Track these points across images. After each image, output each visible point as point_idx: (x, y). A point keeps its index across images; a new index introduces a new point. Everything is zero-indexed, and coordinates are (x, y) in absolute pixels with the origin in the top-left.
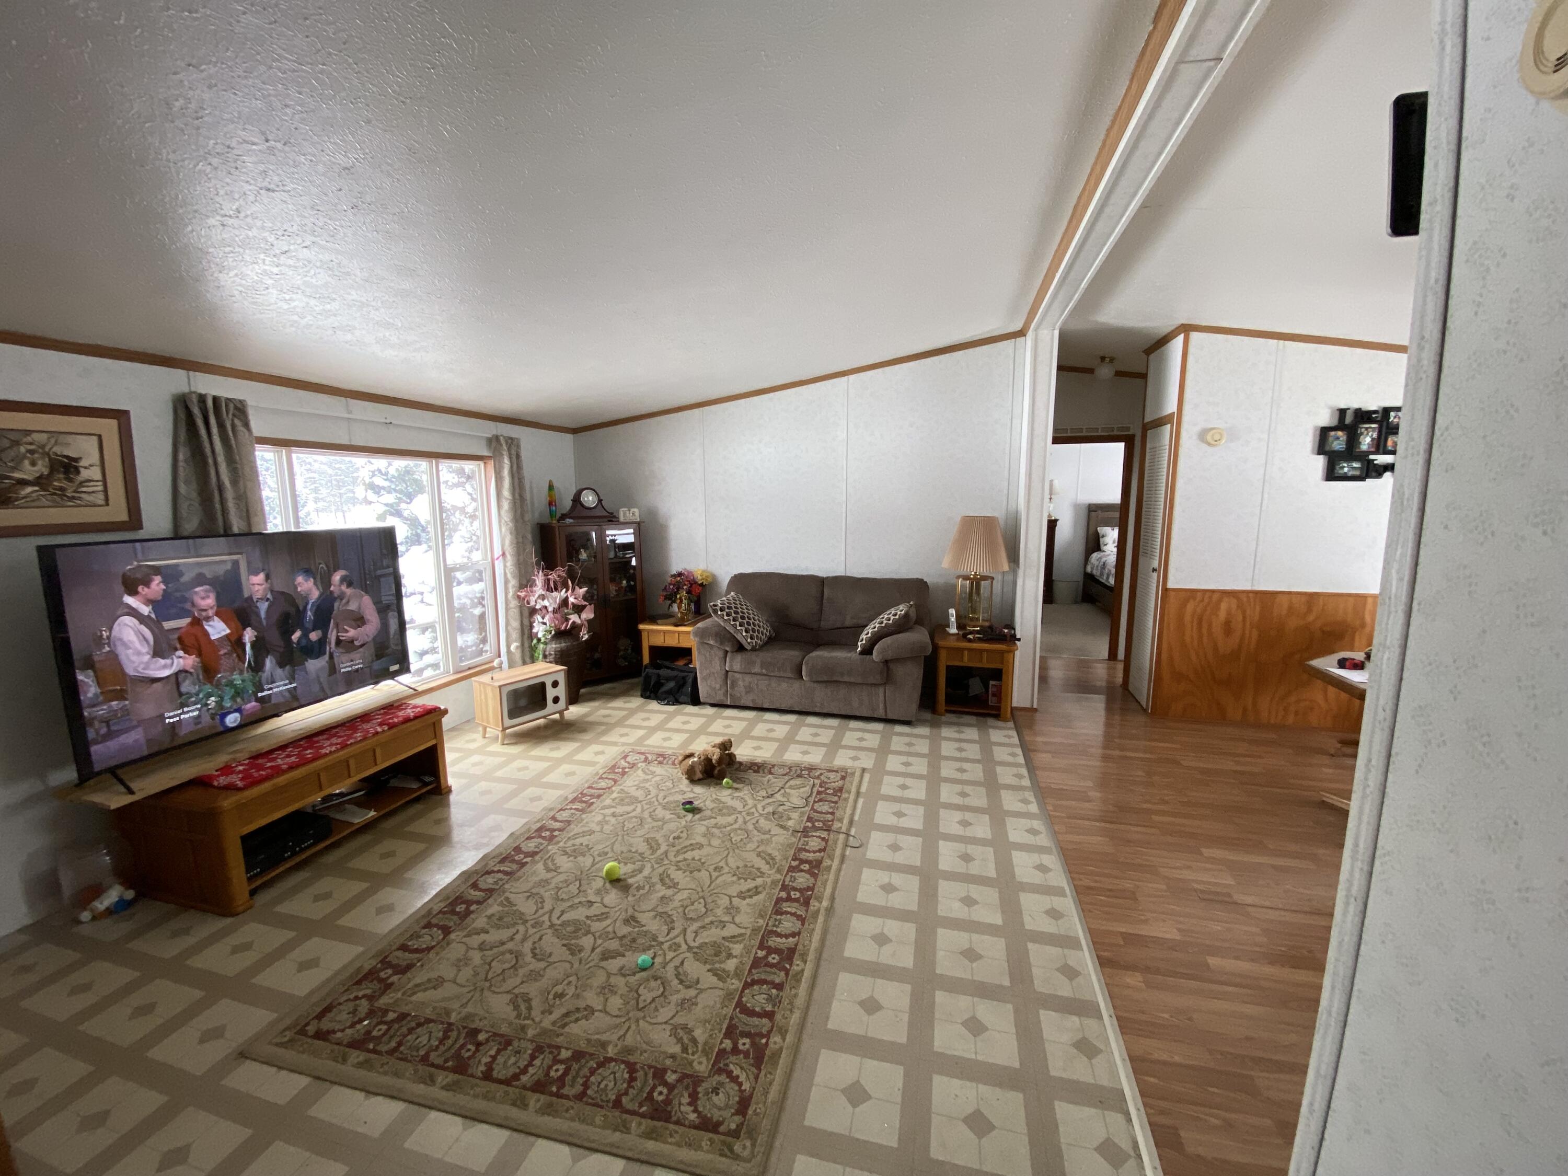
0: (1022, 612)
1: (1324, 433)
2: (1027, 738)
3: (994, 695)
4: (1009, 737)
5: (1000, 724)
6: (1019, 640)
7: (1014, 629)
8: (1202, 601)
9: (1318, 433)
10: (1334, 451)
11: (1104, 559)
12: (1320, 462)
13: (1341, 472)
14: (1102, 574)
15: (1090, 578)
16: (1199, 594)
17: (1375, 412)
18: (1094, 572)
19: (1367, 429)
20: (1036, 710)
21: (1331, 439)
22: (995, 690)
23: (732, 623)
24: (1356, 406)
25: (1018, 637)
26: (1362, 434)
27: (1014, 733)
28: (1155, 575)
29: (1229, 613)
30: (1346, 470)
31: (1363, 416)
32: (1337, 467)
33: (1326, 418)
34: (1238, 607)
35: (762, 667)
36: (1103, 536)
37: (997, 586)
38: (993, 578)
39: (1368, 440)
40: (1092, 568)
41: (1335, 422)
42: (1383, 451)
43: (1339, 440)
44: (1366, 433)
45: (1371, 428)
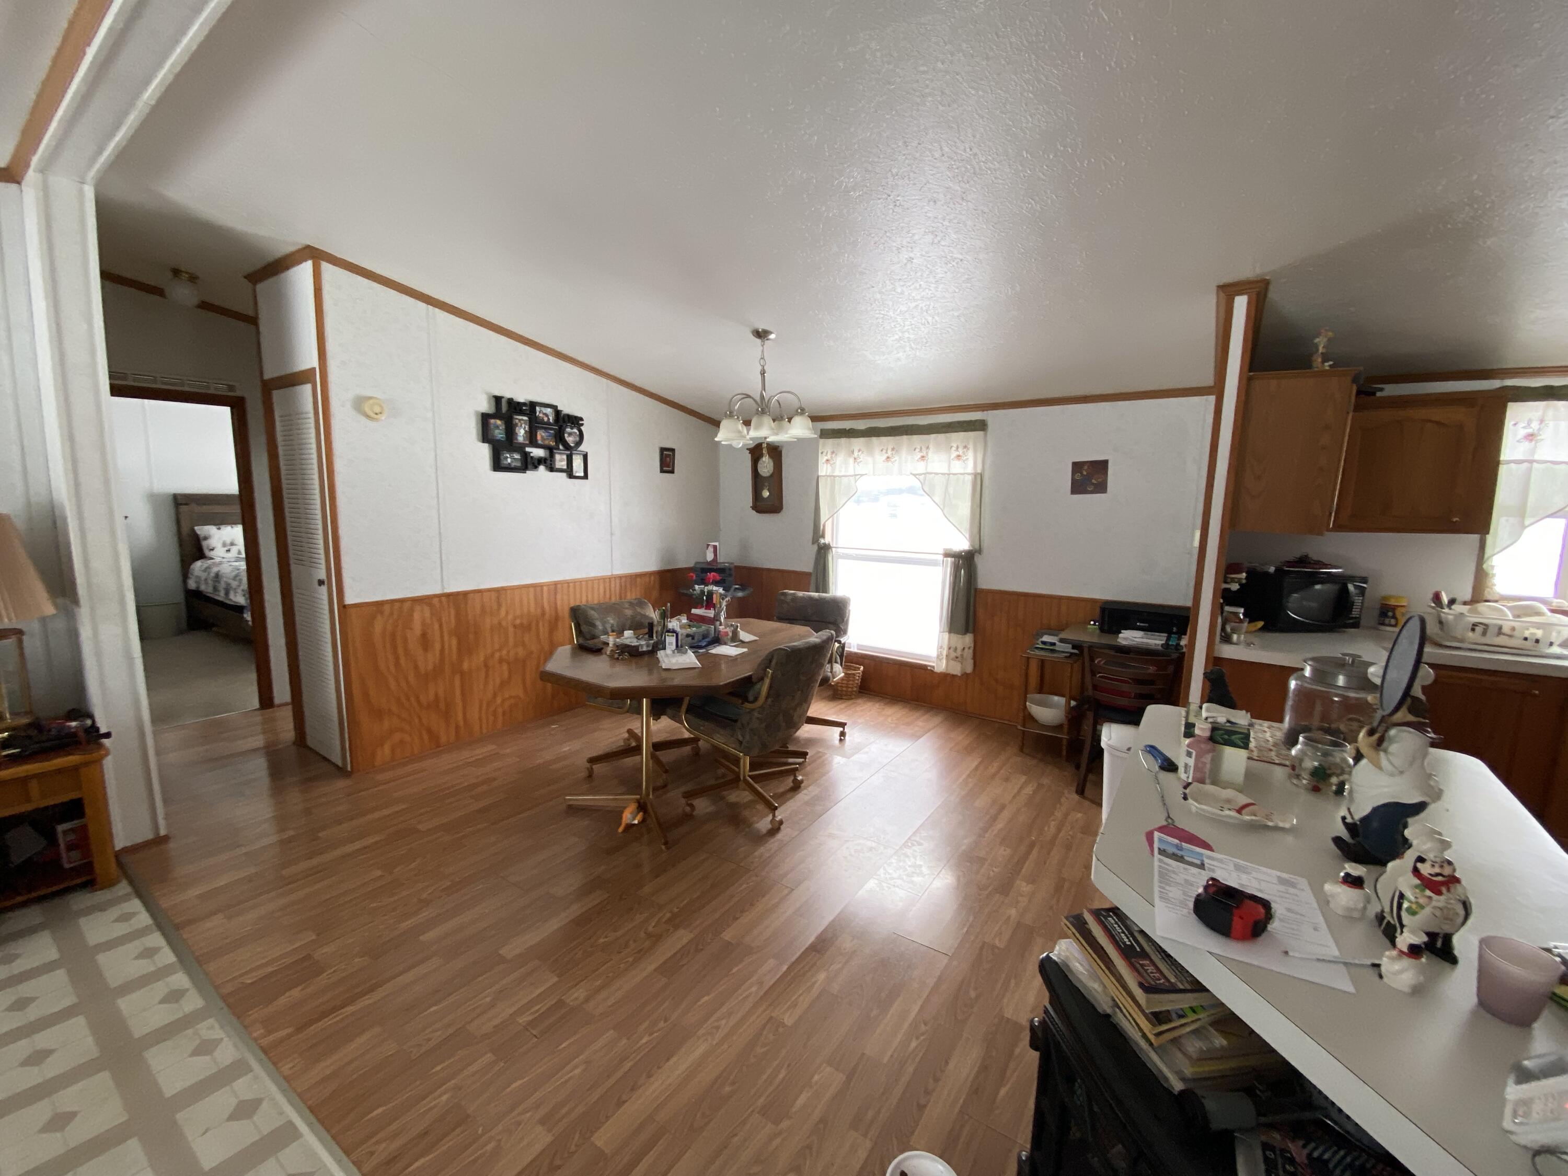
0: (102, 682)
1: (485, 420)
2: (165, 903)
3: (70, 847)
4: (125, 918)
5: (100, 896)
6: (108, 735)
7: (91, 716)
8: (392, 614)
9: (480, 418)
10: (497, 440)
11: (215, 570)
12: (485, 450)
13: (505, 462)
14: (215, 589)
15: (195, 597)
16: (387, 608)
17: (524, 404)
18: (203, 588)
19: (520, 420)
20: (165, 839)
21: (491, 427)
22: (72, 837)
24: (508, 395)
25: (103, 730)
26: (516, 424)
27: (136, 905)
28: (324, 589)
29: (423, 624)
30: (509, 460)
31: (515, 407)
32: (502, 457)
33: (485, 406)
34: (432, 614)
36: (206, 538)
37: (33, 645)
38: (19, 633)
39: (522, 431)
40: (198, 583)
41: (492, 410)
42: (533, 443)
43: (498, 429)
44: (519, 424)
45: (523, 420)
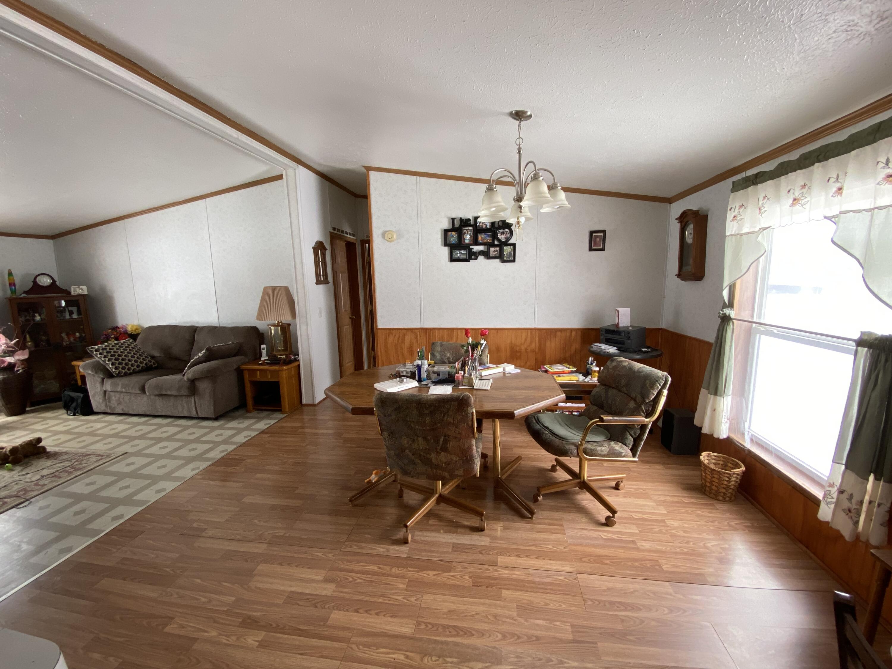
0: (302, 345)
1: (446, 232)
9: (443, 233)
10: (452, 244)
12: (446, 250)
13: (456, 256)
17: (469, 220)
19: (467, 230)
20: (314, 405)
21: (449, 237)
23: (103, 359)
24: (460, 216)
26: (465, 233)
29: (410, 342)
30: (459, 255)
32: (454, 254)
33: (446, 225)
34: (415, 338)
35: (122, 388)
39: (468, 237)
41: (451, 227)
42: (476, 243)
43: (453, 238)
44: (467, 232)
45: (469, 229)
